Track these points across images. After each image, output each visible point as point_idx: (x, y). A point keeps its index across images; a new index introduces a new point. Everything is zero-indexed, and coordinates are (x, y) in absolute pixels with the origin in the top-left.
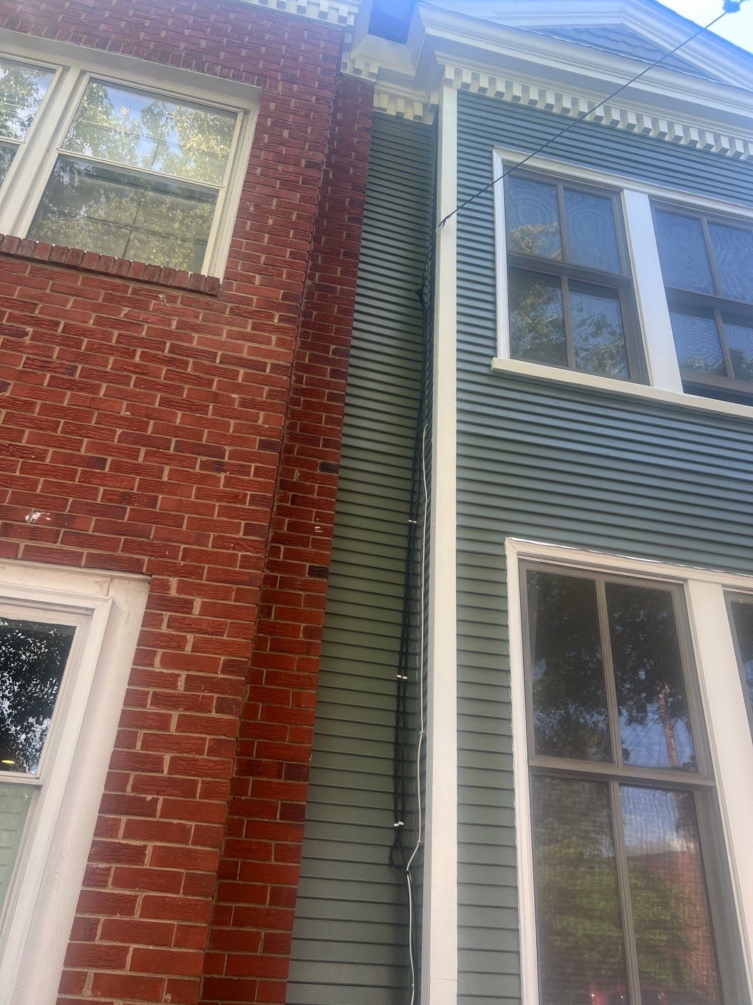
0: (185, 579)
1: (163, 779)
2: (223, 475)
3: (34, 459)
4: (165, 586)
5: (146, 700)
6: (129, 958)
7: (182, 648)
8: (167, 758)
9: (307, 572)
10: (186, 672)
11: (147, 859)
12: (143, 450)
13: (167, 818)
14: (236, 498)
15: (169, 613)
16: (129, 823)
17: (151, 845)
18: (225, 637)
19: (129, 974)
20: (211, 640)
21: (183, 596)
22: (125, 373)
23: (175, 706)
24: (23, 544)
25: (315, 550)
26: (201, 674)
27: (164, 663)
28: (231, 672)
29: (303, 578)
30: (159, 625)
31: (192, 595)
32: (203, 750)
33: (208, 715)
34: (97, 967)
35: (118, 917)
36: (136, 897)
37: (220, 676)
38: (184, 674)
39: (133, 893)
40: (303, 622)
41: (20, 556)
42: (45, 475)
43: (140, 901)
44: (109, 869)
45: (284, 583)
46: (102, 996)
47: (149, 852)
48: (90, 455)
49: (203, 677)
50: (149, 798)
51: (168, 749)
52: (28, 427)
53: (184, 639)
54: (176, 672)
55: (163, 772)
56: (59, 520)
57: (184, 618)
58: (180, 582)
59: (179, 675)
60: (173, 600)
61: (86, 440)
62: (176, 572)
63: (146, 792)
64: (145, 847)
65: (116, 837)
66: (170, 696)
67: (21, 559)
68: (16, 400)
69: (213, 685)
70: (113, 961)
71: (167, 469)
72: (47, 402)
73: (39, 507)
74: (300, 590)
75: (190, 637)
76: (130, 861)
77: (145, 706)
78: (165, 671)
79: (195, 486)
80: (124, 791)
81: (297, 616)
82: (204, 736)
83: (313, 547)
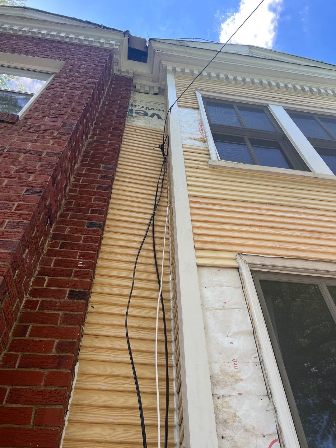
9: (67, 296)
25: (76, 279)
29: (63, 300)
40: (58, 338)
45: (44, 305)
74: (59, 310)
81: (53, 333)
83: (75, 276)
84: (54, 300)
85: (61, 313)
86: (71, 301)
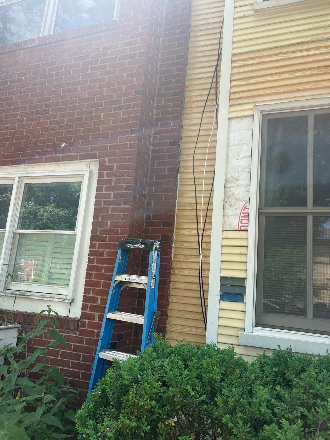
0: (110, 157)
1: (108, 230)
2: (121, 111)
3: (61, 124)
4: (104, 162)
5: (101, 203)
6: (102, 284)
7: (111, 183)
8: (109, 222)
9: (168, 144)
10: (113, 192)
11: (105, 255)
12: (94, 109)
13: (110, 242)
14: (126, 120)
15: (106, 172)
16: (99, 244)
17: (106, 250)
18: (125, 177)
19: (102, 289)
20: (120, 179)
21: (110, 164)
22: (86, 79)
23: (110, 205)
24: (61, 155)
26: (118, 192)
27: (106, 190)
28: (128, 190)
29: (167, 147)
30: (103, 176)
31: (113, 163)
32: (120, 218)
33: (121, 206)
34: (93, 287)
35: (98, 272)
36: (102, 266)
37: (124, 192)
38: (112, 193)
39: (102, 265)
40: (167, 166)
41: (61, 160)
42: (65, 129)
43: (104, 268)
44: (94, 258)
45: (159, 151)
46: (95, 295)
47: (105, 253)
48: (77, 117)
49: (119, 193)
50: (104, 236)
51: (109, 219)
52: (58, 112)
53: (112, 180)
54: (110, 193)
55: (108, 227)
56: (71, 145)
57: (111, 172)
58: (109, 159)
59: (111, 194)
60: (107, 166)
61: (76, 111)
62: (108, 155)
63: (103, 234)
64: (104, 251)
65: (96, 248)
66: (109, 201)
67: (62, 161)
68: (53, 103)
69: (121, 196)
70: (97, 285)
71: (102, 114)
72: (63, 100)
73: (64, 141)
75: (114, 179)
76: (100, 256)
77: (101, 206)
78: (106, 193)
79: (112, 119)
80: (97, 234)
81: (165, 164)
82: (120, 214)
83: (170, 133)
84: (163, 147)
85: (167, 154)
86: (170, 147)
